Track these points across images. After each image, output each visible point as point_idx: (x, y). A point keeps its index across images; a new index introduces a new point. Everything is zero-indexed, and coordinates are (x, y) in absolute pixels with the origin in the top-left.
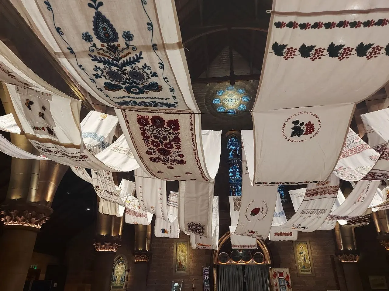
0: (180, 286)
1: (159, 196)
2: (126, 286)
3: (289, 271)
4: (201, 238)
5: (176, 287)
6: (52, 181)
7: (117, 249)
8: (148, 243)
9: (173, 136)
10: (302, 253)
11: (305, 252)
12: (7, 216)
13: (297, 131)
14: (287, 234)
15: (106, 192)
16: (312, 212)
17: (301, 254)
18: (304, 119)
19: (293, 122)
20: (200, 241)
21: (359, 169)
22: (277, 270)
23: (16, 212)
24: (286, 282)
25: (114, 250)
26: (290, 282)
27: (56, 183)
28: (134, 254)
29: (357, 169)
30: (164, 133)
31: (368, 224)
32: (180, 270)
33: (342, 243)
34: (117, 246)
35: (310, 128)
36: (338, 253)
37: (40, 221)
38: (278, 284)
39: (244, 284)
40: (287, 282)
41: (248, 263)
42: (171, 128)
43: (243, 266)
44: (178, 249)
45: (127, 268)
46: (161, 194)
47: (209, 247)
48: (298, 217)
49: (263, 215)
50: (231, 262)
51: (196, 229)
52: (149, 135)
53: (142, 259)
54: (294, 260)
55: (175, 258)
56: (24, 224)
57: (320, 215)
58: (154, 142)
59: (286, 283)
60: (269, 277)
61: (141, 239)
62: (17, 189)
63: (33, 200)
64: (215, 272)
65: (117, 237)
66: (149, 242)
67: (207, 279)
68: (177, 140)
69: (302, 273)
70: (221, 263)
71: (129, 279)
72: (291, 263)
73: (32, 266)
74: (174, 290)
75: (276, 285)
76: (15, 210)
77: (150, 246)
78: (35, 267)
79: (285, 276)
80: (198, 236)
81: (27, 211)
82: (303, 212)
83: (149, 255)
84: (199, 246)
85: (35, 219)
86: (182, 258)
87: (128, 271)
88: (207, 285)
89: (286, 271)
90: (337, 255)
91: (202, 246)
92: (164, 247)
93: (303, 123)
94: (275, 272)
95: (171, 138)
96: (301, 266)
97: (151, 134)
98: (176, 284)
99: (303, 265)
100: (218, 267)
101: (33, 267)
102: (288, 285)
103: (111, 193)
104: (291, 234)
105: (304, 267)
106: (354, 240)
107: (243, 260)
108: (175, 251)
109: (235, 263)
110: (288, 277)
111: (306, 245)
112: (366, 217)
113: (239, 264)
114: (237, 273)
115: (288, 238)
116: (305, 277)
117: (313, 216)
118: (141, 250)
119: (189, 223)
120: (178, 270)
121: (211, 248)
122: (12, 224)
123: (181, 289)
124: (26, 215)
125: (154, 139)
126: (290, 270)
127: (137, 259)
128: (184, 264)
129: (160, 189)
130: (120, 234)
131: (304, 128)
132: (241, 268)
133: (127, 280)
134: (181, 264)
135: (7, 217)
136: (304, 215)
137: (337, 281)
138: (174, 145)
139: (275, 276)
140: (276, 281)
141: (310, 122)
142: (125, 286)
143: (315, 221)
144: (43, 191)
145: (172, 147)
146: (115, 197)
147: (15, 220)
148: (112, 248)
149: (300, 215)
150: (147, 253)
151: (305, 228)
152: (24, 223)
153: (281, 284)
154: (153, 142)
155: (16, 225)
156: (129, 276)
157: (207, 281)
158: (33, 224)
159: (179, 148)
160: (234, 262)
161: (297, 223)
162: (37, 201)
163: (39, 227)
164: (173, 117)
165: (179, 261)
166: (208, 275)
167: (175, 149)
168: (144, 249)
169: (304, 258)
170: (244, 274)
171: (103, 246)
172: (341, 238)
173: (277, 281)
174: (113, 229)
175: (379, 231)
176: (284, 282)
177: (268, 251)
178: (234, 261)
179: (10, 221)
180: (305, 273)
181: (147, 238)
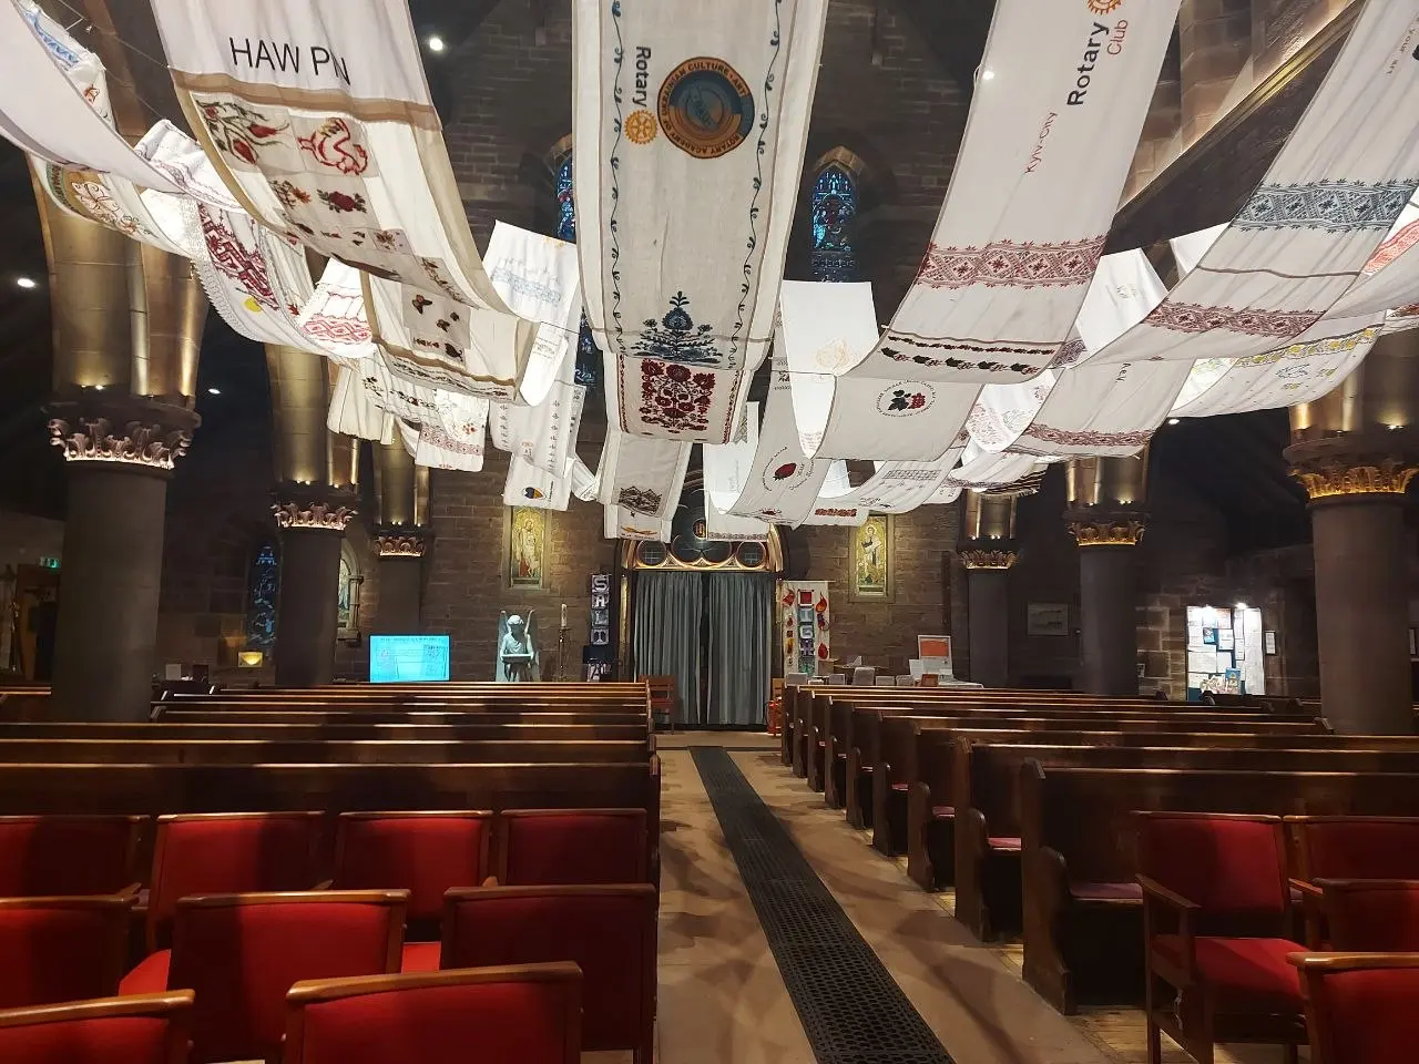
0: (525, 625)
1: (552, 422)
2: (355, 624)
3: (829, 588)
4: (633, 515)
5: (513, 626)
6: (184, 333)
7: (346, 522)
8: (420, 502)
9: (700, 395)
10: (871, 543)
11: (877, 543)
12: (76, 435)
13: (899, 403)
14: (843, 513)
15: (397, 396)
16: (908, 475)
17: (866, 545)
18: (911, 389)
19: (895, 393)
20: (630, 522)
21: (1008, 415)
22: (799, 586)
23: (103, 424)
24: (816, 614)
25: (340, 526)
26: (826, 615)
27: (196, 339)
28: (375, 535)
29: (1005, 415)
30: (685, 389)
31: (1035, 491)
32: (523, 582)
33: (978, 520)
34: (347, 514)
35: (919, 401)
36: (965, 545)
37: (172, 451)
38: (795, 620)
39: (705, 618)
40: (820, 616)
41: (718, 567)
42: (699, 385)
43: (706, 575)
44: (517, 526)
45: (354, 574)
46: (556, 416)
47: (651, 536)
48: (877, 484)
49: (800, 478)
50: (671, 562)
51: (639, 502)
52: (657, 388)
53: (403, 550)
54: (845, 563)
55: (508, 549)
56: (132, 458)
57: (925, 482)
58: (663, 398)
59: (816, 619)
60: (774, 604)
61: (397, 491)
62: (91, 356)
63: (143, 391)
64: (624, 587)
65: (348, 490)
66: (424, 501)
67: (603, 605)
68: (704, 401)
69: (862, 593)
70: (642, 566)
71: (364, 604)
72: (835, 571)
73: (42, 560)
74: (507, 632)
75: (790, 622)
76: (101, 420)
77: (428, 512)
78: (52, 564)
79: (816, 600)
80: (628, 512)
81: (138, 423)
82: (890, 475)
83: (425, 537)
84: (624, 532)
85: (163, 446)
86: (530, 551)
87: (360, 581)
88: (600, 620)
89: (820, 589)
90: (959, 551)
91: (633, 534)
92: (473, 518)
93: (909, 395)
94: (791, 592)
95: (695, 398)
96: (861, 576)
97: (661, 388)
98: (515, 619)
99: (867, 575)
100: (634, 575)
101: (46, 561)
102: (822, 622)
103: (415, 400)
104: (853, 513)
105: (869, 580)
106: (1013, 514)
107: (707, 559)
108: (506, 528)
109: (685, 566)
110: (823, 602)
111: (884, 524)
112: (1032, 478)
113: (695, 568)
114: (687, 593)
115: (844, 521)
116: (866, 602)
117: (909, 483)
118: (400, 523)
119: (625, 488)
120: (515, 582)
121: (655, 538)
122: (97, 459)
123: (526, 630)
124: (135, 431)
125: (662, 395)
126: (831, 586)
127: (388, 549)
128: (534, 565)
129: (557, 404)
130: (353, 481)
131: (909, 401)
132: (697, 579)
133: (359, 606)
134: (525, 567)
135: (78, 438)
136: (889, 481)
137: (947, 616)
138: (697, 408)
139: (789, 600)
140: (789, 613)
141: (919, 395)
142: (351, 621)
143: (912, 492)
144: (167, 363)
145: (692, 408)
146: (422, 410)
147: (105, 447)
148: (335, 520)
149: (880, 481)
150: (418, 532)
151: (887, 506)
152: (132, 455)
153: (803, 620)
154: (658, 399)
155: (109, 460)
156: (362, 594)
157: (602, 611)
158: (157, 459)
159: (703, 411)
160: (680, 563)
161: (873, 495)
162: (156, 392)
163: (170, 464)
164: (706, 371)
165: (518, 557)
166: (605, 596)
167: (696, 412)
168: (409, 523)
169: (874, 556)
170: (705, 596)
171: (307, 513)
172: (979, 507)
173: (794, 612)
174: (331, 466)
175: (1072, 498)
176: (811, 614)
177: (780, 538)
178: (682, 560)
179: (89, 448)
180: (870, 593)
181: (416, 490)
